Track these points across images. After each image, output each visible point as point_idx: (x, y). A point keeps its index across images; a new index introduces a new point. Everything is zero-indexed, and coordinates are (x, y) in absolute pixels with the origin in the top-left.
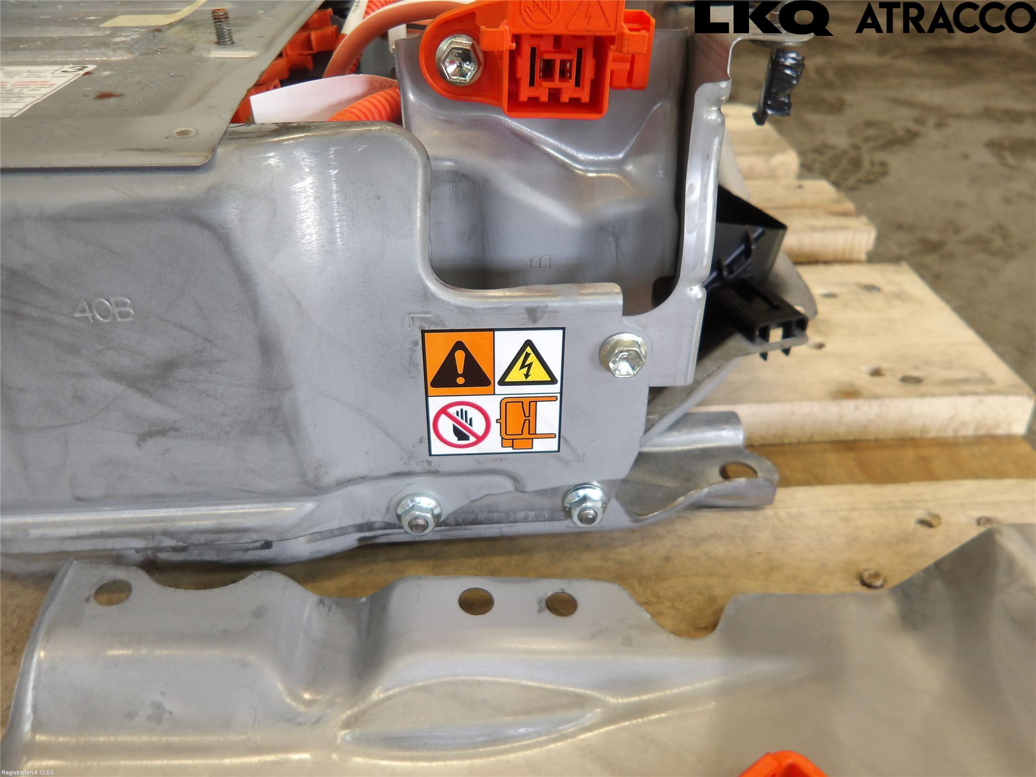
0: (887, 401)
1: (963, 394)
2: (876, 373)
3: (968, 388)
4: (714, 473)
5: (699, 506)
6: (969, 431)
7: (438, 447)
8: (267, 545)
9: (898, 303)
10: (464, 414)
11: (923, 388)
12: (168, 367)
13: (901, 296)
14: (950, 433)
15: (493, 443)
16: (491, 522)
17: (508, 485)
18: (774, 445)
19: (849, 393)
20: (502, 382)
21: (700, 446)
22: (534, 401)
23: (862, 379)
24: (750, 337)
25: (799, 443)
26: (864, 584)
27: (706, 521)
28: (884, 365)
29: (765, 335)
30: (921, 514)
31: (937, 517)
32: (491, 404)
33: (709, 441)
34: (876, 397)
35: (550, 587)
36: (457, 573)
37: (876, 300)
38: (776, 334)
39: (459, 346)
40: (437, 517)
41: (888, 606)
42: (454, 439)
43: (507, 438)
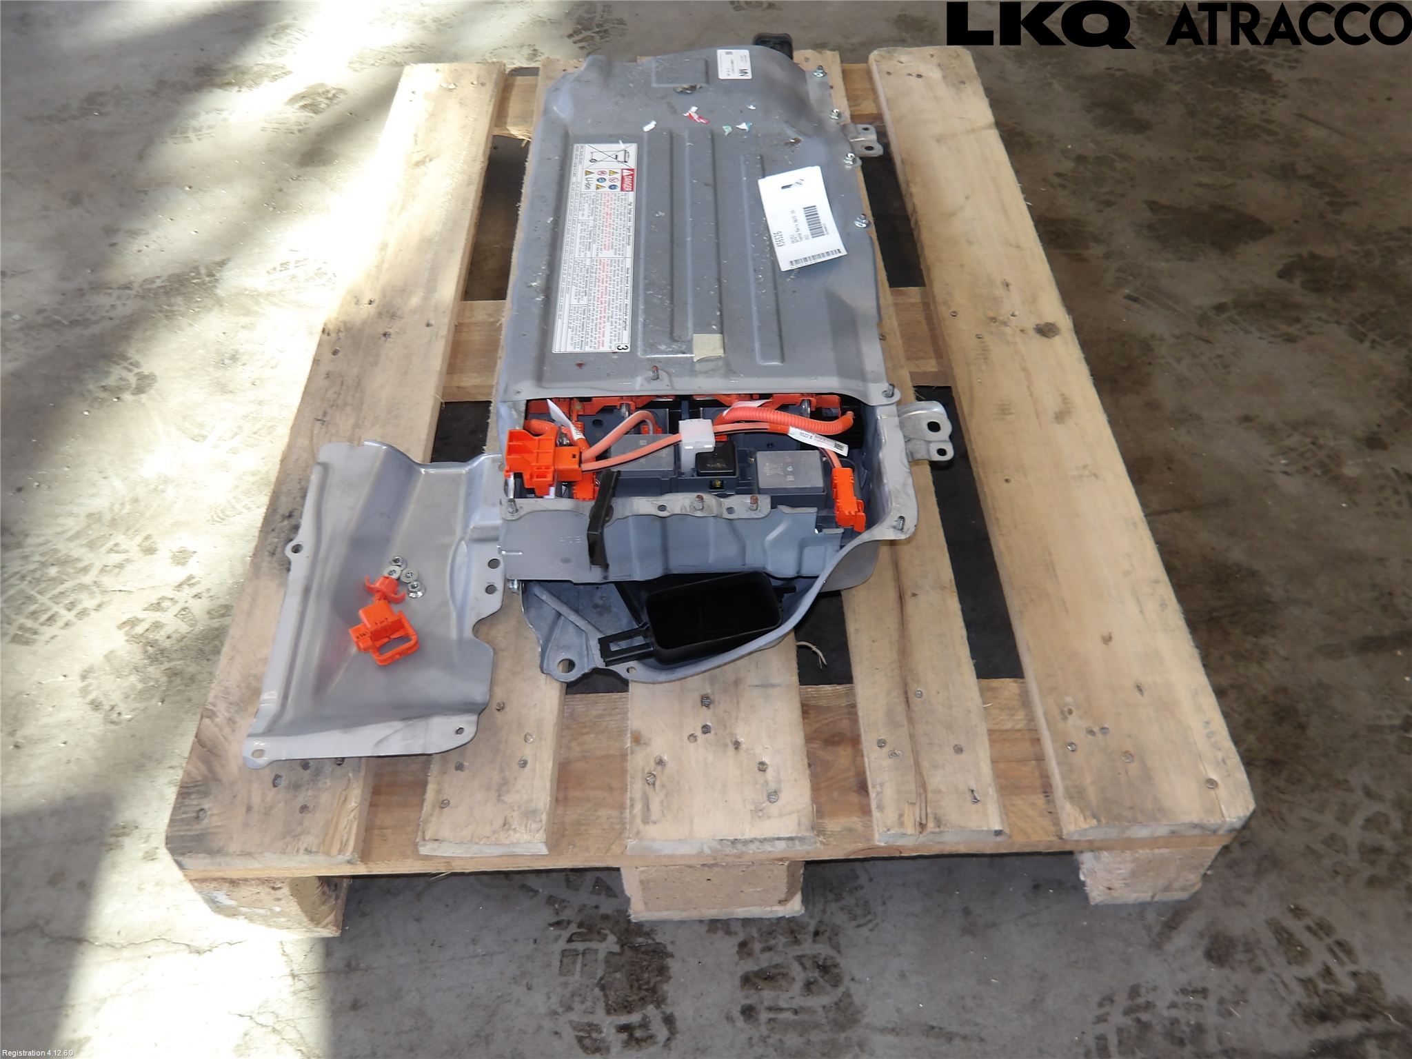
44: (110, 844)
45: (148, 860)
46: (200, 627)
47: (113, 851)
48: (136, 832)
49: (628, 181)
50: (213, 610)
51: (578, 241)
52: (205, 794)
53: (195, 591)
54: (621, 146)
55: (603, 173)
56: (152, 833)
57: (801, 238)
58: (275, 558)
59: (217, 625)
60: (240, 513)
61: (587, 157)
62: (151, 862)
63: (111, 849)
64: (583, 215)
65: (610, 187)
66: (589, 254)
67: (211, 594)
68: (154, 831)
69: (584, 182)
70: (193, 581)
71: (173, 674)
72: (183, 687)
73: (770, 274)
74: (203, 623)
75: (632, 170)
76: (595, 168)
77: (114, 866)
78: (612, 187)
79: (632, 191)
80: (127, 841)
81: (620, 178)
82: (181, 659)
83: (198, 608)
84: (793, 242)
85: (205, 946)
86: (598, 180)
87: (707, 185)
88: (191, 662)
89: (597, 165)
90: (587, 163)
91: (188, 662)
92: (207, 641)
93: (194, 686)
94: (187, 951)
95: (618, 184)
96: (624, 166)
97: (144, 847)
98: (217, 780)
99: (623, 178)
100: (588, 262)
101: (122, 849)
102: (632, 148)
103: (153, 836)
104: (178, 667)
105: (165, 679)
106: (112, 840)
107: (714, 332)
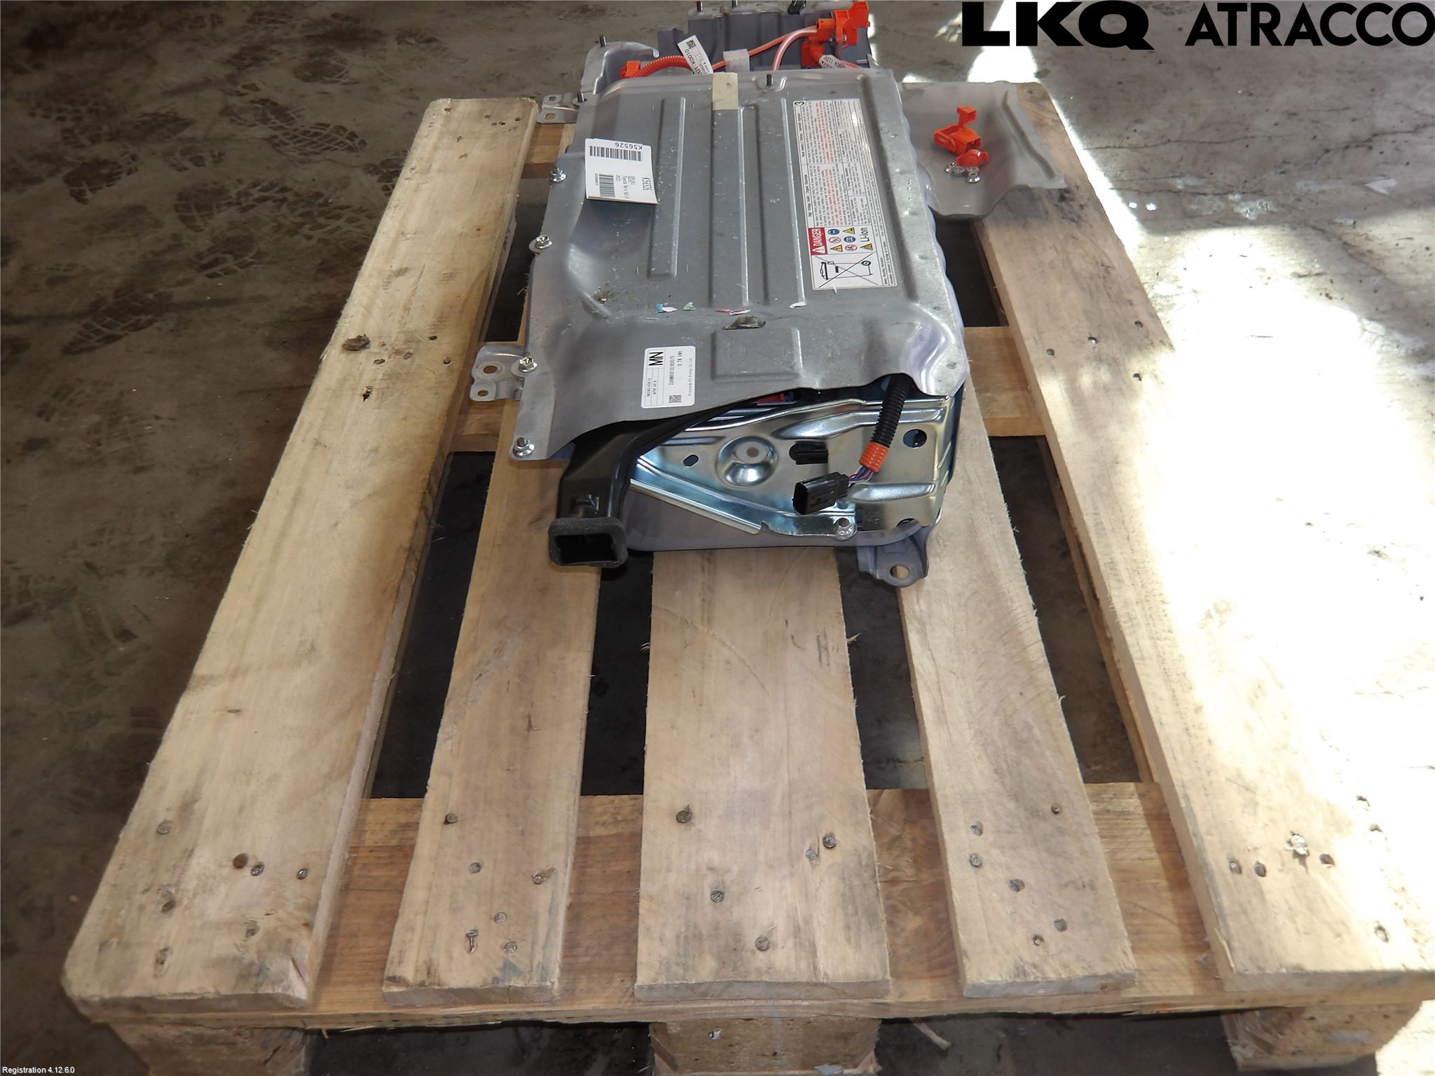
49: (818, 240)
51: (860, 176)
54: (834, 285)
55: (850, 248)
57: (625, 180)
61: (875, 266)
64: (862, 200)
65: (837, 232)
66: (846, 166)
69: (870, 235)
73: (663, 152)
75: (813, 253)
76: (861, 254)
78: (832, 232)
79: (810, 230)
81: (827, 242)
84: (634, 178)
86: (854, 239)
87: (721, 235)
89: (860, 257)
90: (873, 259)
95: (828, 236)
96: (826, 258)
99: (824, 243)
100: (845, 159)
102: (818, 282)
107: (720, 111)
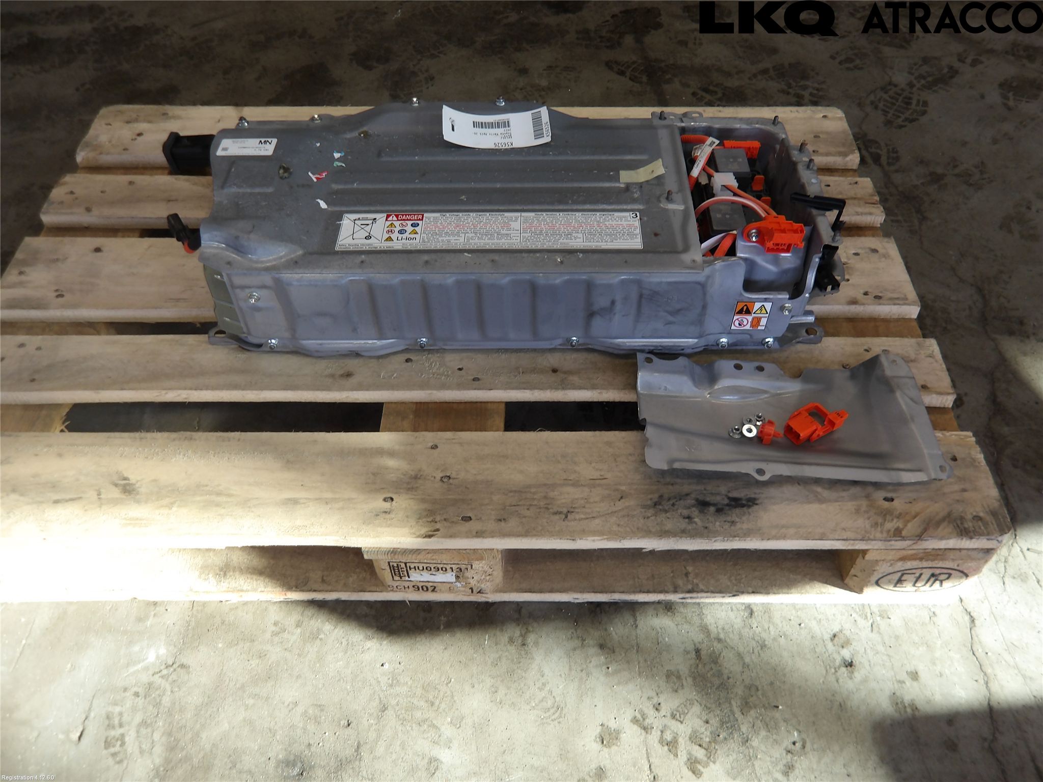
0: (867, 306)
1: (895, 304)
2: (866, 294)
3: (897, 302)
4: (804, 332)
5: (798, 342)
6: (896, 317)
7: (733, 327)
8: (683, 350)
9: (883, 259)
10: (742, 320)
11: (881, 301)
12: (679, 310)
13: (886, 256)
14: (889, 317)
15: (748, 327)
16: (741, 345)
17: (749, 337)
18: (825, 319)
19: (854, 302)
20: (754, 313)
21: (800, 322)
22: (761, 318)
23: (860, 296)
24: (821, 290)
25: (834, 318)
26: (844, 367)
27: (800, 347)
28: (869, 290)
29: (826, 289)
30: (866, 347)
31: (870, 349)
32: (750, 318)
33: (803, 320)
34: (863, 304)
35: (757, 364)
36: (733, 359)
37: (875, 257)
38: (829, 288)
39: (746, 305)
40: (728, 344)
41: (848, 373)
42: (738, 325)
43: (752, 326)
44: (913, 710)
45: (918, 676)
46: (694, 695)
47: (918, 707)
48: (898, 694)
50: (672, 688)
52: (962, 519)
53: (651, 712)
55: (390, 231)
56: (896, 680)
58: (737, 520)
59: (690, 680)
60: (551, 692)
62: (919, 673)
63: (916, 708)
64: (456, 239)
67: (654, 694)
68: (894, 679)
70: (639, 716)
71: (746, 706)
72: (760, 693)
74: (689, 692)
77: (929, 702)
80: (907, 698)
82: (730, 703)
83: (670, 703)
85: (967, 618)
86: (403, 233)
88: (732, 693)
91: (732, 696)
92: (709, 685)
93: (757, 683)
94: (975, 628)
97: (909, 682)
98: (949, 514)
101: (914, 700)
103: (898, 678)
104: (739, 703)
105: (753, 713)
106: (909, 710)
107: (618, 173)
